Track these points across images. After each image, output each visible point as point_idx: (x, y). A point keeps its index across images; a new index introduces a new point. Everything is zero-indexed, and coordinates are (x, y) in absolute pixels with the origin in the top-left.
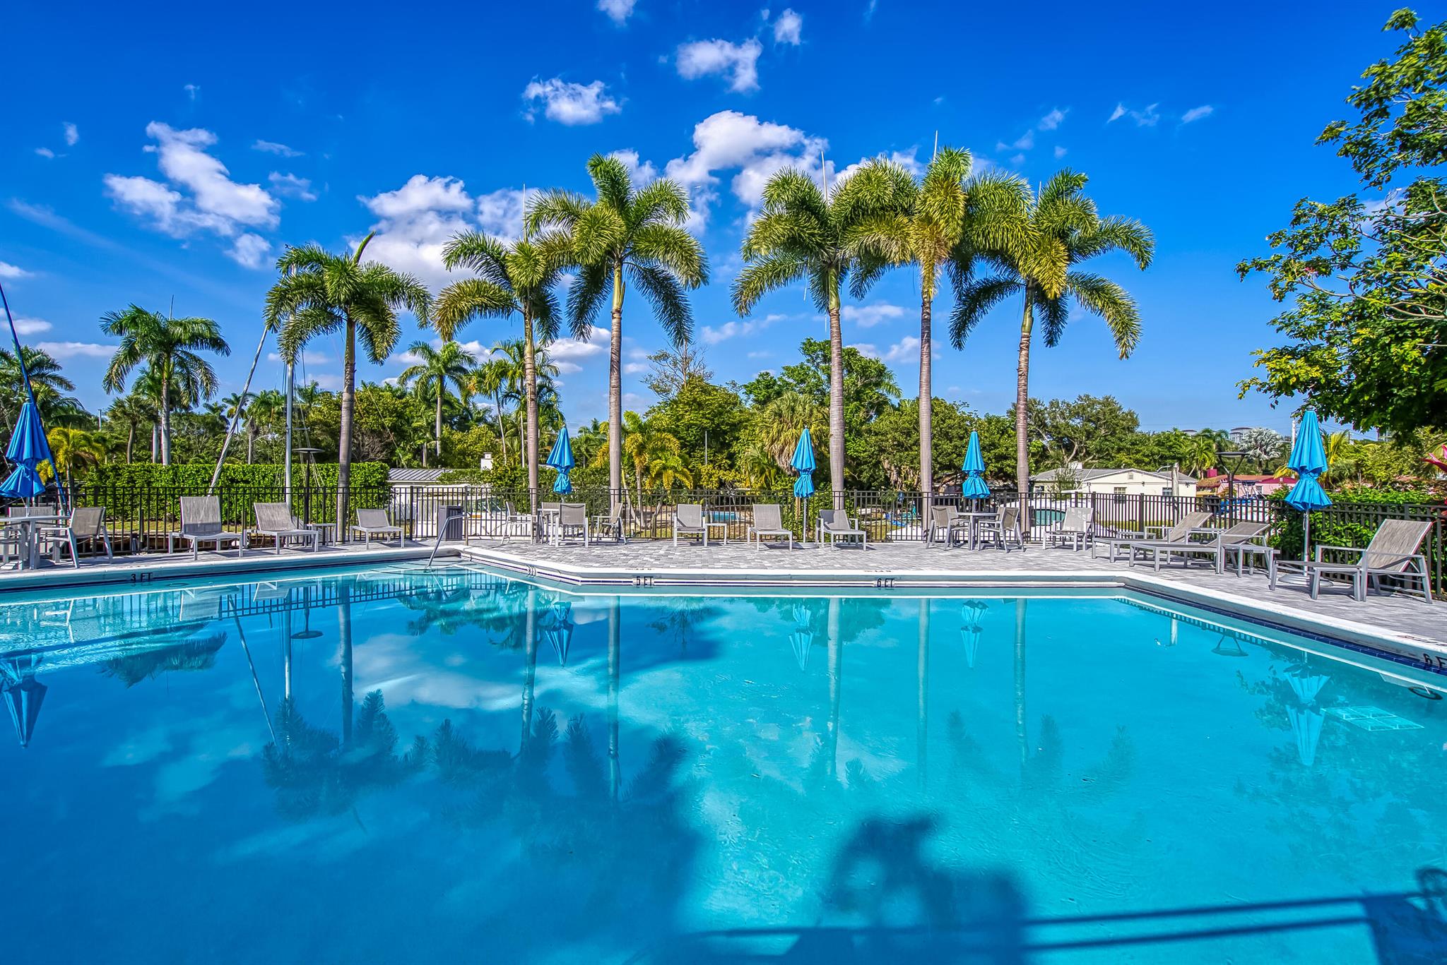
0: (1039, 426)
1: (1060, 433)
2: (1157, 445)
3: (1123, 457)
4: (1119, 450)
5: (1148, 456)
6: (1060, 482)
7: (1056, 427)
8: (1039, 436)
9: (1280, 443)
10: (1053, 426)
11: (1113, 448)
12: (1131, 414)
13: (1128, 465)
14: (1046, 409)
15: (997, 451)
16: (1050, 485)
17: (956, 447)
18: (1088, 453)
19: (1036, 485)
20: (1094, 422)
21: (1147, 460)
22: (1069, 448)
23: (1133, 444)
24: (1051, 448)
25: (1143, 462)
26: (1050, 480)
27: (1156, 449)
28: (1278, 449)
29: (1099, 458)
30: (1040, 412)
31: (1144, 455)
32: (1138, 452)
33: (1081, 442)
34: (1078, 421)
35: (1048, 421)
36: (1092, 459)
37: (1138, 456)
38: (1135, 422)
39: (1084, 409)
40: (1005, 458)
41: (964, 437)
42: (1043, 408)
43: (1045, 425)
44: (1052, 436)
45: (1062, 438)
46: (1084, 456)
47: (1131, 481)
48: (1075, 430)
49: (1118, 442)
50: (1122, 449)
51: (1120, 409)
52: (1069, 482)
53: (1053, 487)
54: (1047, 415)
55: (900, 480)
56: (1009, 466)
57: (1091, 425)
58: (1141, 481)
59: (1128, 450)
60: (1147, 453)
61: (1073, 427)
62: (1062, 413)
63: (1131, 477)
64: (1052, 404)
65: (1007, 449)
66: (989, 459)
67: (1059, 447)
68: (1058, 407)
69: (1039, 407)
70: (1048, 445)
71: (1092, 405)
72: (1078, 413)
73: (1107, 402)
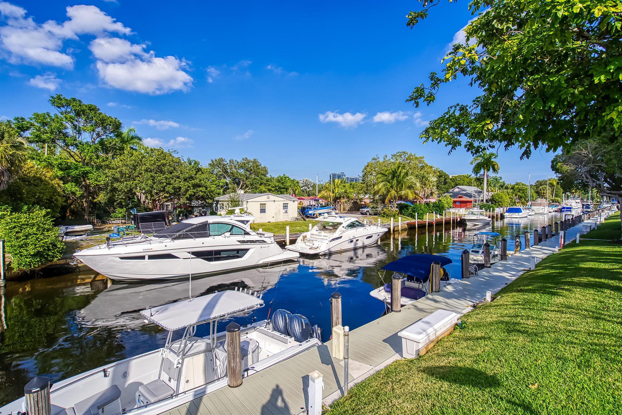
0: (224, 172)
1: (234, 176)
2: (277, 182)
3: (263, 188)
4: (261, 184)
5: (273, 187)
6: (232, 201)
7: (233, 173)
8: (225, 178)
9: (312, 184)
10: (231, 173)
11: (258, 183)
12: (265, 168)
13: (265, 192)
14: (227, 164)
15: (193, 181)
16: (226, 203)
17: (166, 178)
18: (247, 186)
19: (220, 203)
20: (249, 171)
21: (273, 189)
22: (238, 184)
23: (267, 181)
24: (230, 184)
25: (272, 190)
26: (226, 200)
27: (277, 184)
28: (311, 187)
29: (252, 188)
30: (224, 165)
31: (272, 187)
32: (269, 185)
33: (243, 181)
34: (242, 170)
35: (229, 171)
36: (249, 189)
37: (270, 187)
38: (266, 171)
39: (245, 165)
40: (199, 186)
41: (173, 172)
42: (226, 163)
43: (227, 172)
44: (231, 178)
45: (235, 179)
46: (245, 188)
47: (268, 200)
48: (241, 175)
49: (261, 180)
50: (262, 184)
51: (260, 165)
52: (236, 201)
53: (228, 204)
54: (228, 167)
55: (147, 201)
56: (201, 191)
57: (248, 173)
58: (273, 200)
59: (265, 184)
60: (273, 186)
61: (240, 173)
62: (235, 166)
63: (268, 198)
64: (230, 161)
65: (200, 181)
66: (189, 187)
67: (234, 183)
68: (233, 163)
69: (224, 163)
70: (228, 182)
71: (249, 162)
72: (242, 166)
73: (255, 162)
